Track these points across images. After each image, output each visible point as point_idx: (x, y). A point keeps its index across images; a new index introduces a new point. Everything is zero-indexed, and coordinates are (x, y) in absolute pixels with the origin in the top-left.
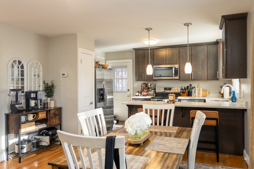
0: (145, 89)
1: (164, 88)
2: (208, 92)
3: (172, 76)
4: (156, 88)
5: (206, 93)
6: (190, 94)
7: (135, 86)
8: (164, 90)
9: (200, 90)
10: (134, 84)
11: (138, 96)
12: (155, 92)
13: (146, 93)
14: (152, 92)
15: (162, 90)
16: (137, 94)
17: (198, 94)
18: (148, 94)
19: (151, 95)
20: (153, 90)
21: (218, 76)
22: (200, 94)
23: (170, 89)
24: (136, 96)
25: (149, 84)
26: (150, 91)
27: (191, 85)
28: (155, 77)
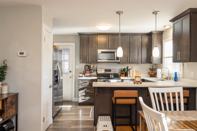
0: (88, 71)
1: (105, 70)
2: (139, 73)
3: (114, 60)
4: (98, 70)
5: (138, 73)
6: (126, 75)
7: (77, 68)
8: (105, 71)
9: (133, 71)
10: (77, 66)
11: (82, 77)
12: (97, 73)
13: (89, 74)
14: (94, 73)
15: (103, 72)
16: (81, 75)
17: (132, 75)
18: (91, 75)
19: (94, 76)
20: (95, 71)
21: (152, 61)
22: (133, 74)
23: (110, 70)
24: (80, 77)
25: (92, 66)
26: (93, 72)
27: (128, 67)
28: (99, 60)
